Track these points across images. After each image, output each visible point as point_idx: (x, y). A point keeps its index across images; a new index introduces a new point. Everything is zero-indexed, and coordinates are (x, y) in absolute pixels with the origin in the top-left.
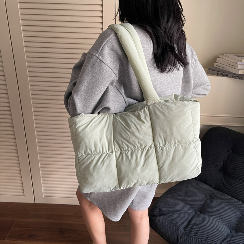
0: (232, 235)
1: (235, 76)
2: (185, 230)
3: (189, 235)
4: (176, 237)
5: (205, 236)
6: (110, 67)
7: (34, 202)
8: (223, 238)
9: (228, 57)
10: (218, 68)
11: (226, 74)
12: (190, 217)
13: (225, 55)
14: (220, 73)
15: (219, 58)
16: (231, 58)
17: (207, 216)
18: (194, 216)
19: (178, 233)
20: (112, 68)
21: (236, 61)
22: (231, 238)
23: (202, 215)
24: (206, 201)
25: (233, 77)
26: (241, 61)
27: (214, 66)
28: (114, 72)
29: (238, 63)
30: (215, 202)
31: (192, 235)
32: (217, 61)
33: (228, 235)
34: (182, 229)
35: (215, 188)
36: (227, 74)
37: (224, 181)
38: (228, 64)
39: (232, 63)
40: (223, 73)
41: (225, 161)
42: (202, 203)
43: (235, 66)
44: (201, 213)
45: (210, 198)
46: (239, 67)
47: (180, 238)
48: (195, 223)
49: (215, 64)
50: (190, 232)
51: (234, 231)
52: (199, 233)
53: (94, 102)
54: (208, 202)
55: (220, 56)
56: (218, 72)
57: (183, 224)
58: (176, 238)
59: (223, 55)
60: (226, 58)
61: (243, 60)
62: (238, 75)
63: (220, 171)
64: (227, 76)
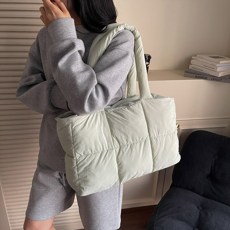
10: (195, 71)
11: (205, 76)
13: (198, 56)
14: (198, 75)
15: (194, 59)
21: (213, 63)
24: (200, 214)
25: (212, 79)
26: (218, 63)
27: (189, 68)
29: (217, 65)
32: (191, 63)
36: (206, 77)
39: (210, 65)
40: (202, 76)
41: (213, 168)
43: (214, 69)
45: (202, 208)
46: (218, 70)
49: (191, 67)
55: (193, 57)
56: (196, 75)
59: (196, 56)
60: (201, 60)
61: (221, 62)
62: (218, 77)
63: (207, 178)
64: (206, 78)
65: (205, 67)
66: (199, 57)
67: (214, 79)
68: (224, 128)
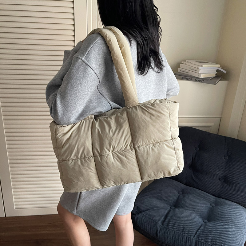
0: (206, 224)
1: (198, 80)
2: (163, 224)
3: (167, 228)
4: (155, 231)
5: (181, 227)
6: (95, 71)
7: (5, 216)
8: (198, 227)
9: (190, 63)
10: (182, 73)
11: (189, 78)
12: (166, 212)
14: (184, 77)
15: (182, 63)
16: (193, 64)
17: (181, 210)
18: (170, 211)
19: (156, 227)
20: (97, 73)
21: (197, 66)
22: (205, 227)
23: (177, 209)
24: (179, 197)
26: (201, 66)
27: (178, 71)
28: (98, 76)
29: (200, 68)
30: (187, 197)
31: (170, 228)
32: (180, 67)
33: (202, 225)
34: (160, 223)
35: (186, 184)
36: (191, 78)
37: (193, 177)
38: (190, 69)
39: (194, 68)
40: (187, 78)
41: (194, 158)
42: (176, 198)
43: (197, 71)
44: (175, 208)
45: (182, 193)
46: (200, 72)
47: (159, 232)
48: (172, 217)
49: (179, 70)
50: (168, 225)
51: (206, 221)
52: (176, 225)
53: (76, 106)
54: (181, 197)
55: (182, 62)
56: (183, 77)
57: (160, 218)
58: (155, 233)
59: (185, 61)
60: (188, 64)
61: (204, 66)
62: (200, 78)
63: (189, 168)
64: (190, 80)
65: (190, 70)
66: (188, 62)
67: (197, 80)
68: (210, 127)
